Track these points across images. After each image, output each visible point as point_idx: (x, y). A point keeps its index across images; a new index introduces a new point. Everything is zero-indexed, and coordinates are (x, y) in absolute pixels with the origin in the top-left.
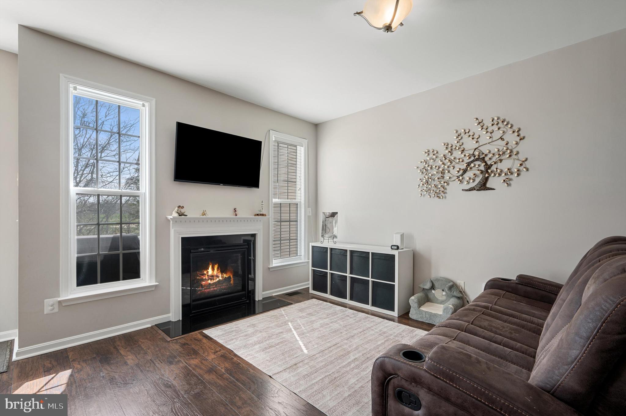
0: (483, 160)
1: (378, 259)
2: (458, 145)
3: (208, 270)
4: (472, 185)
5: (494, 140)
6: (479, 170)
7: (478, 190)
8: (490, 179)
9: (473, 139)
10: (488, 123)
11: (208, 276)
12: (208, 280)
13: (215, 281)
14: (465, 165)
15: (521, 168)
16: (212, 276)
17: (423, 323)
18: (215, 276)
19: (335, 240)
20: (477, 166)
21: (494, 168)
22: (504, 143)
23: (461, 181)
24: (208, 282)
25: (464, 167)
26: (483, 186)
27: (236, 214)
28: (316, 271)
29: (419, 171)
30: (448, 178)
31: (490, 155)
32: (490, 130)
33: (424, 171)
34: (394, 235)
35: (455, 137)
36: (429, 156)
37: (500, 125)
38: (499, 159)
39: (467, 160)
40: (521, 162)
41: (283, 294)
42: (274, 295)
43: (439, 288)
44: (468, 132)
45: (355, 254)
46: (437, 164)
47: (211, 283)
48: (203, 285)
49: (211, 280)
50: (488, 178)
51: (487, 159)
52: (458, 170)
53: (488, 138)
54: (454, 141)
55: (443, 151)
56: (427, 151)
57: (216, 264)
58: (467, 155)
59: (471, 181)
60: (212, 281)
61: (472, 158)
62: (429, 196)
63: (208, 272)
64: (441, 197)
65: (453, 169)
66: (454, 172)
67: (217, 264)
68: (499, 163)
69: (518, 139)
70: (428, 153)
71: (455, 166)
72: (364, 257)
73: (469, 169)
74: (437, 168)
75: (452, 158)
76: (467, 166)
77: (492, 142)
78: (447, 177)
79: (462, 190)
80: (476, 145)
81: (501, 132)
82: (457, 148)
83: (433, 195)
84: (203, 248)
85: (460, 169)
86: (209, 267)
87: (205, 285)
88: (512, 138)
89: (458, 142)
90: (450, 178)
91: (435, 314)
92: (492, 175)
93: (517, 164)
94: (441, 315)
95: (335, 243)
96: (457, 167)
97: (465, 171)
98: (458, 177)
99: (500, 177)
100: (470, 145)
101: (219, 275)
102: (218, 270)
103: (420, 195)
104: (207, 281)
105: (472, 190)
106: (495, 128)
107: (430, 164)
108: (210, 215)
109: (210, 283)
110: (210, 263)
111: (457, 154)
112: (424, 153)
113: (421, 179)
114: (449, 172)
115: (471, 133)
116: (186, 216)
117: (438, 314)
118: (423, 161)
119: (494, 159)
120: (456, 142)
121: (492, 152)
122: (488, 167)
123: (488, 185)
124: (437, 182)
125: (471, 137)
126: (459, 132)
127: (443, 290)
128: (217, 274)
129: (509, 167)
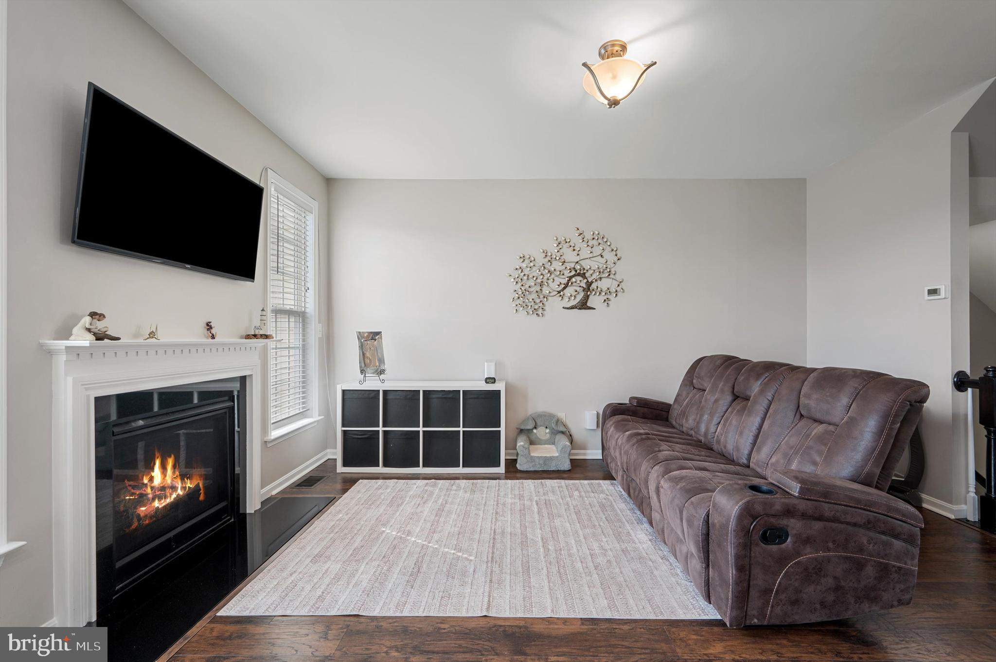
0: (583, 276)
1: (475, 398)
2: (559, 254)
3: (153, 474)
4: (573, 302)
5: (594, 256)
6: (580, 287)
7: (580, 309)
8: (591, 297)
9: (574, 250)
10: (588, 236)
11: (152, 488)
12: (153, 499)
13: (168, 501)
14: (567, 279)
15: (619, 289)
16: (163, 488)
17: (535, 472)
18: (168, 487)
19: (382, 377)
20: (578, 282)
21: (594, 286)
22: (603, 260)
23: (562, 298)
24: (153, 505)
25: (565, 281)
26: (583, 305)
27: (213, 335)
28: (350, 432)
29: (512, 280)
30: (548, 292)
31: (591, 272)
32: (590, 243)
33: (519, 280)
34: (486, 363)
35: (555, 245)
36: (524, 263)
37: (600, 241)
38: (599, 276)
39: (567, 274)
40: (618, 283)
41: (290, 487)
42: (274, 493)
43: (541, 426)
44: (569, 242)
45: (434, 396)
46: (535, 274)
47: (160, 507)
48: (142, 515)
49: (160, 498)
50: (588, 296)
51: (587, 275)
52: (559, 284)
53: (589, 252)
54: (553, 249)
55: (541, 260)
56: (522, 256)
57: (170, 457)
58: (568, 268)
59: (573, 298)
60: (163, 501)
61: (573, 273)
62: (526, 313)
63: (151, 479)
64: (541, 315)
65: (553, 282)
66: (555, 286)
67: (173, 456)
68: (599, 281)
69: (616, 258)
70: (523, 258)
71: (555, 279)
72: (450, 398)
73: (570, 284)
74: (535, 279)
75: (553, 269)
76: (568, 280)
77: (593, 257)
78: (546, 291)
79: (563, 307)
80: (577, 259)
81: (601, 248)
82: (558, 258)
83: (531, 313)
84: (142, 419)
85: (561, 283)
86: (155, 464)
87: (146, 516)
88: (610, 257)
89: (558, 251)
90: (550, 292)
91: (550, 457)
92: (594, 293)
93: (616, 283)
94: (557, 457)
95: (383, 381)
96: (558, 280)
97: (566, 286)
98: (559, 292)
99: (601, 296)
100: (570, 257)
101: (177, 485)
102: (174, 473)
103: (515, 311)
104: (151, 503)
105: (574, 308)
106: (595, 242)
107: (526, 273)
108: (164, 338)
109: (158, 507)
110: (157, 454)
111: (557, 265)
112: (518, 258)
113: (515, 291)
114: (548, 285)
115: (571, 244)
116: (118, 339)
117: (554, 457)
118: (518, 267)
119: (594, 276)
120: (556, 251)
121: (592, 268)
122: (589, 284)
123: (589, 304)
124: (534, 296)
125: (572, 248)
126: (559, 240)
127: (546, 428)
128: (174, 483)
129: (609, 287)
